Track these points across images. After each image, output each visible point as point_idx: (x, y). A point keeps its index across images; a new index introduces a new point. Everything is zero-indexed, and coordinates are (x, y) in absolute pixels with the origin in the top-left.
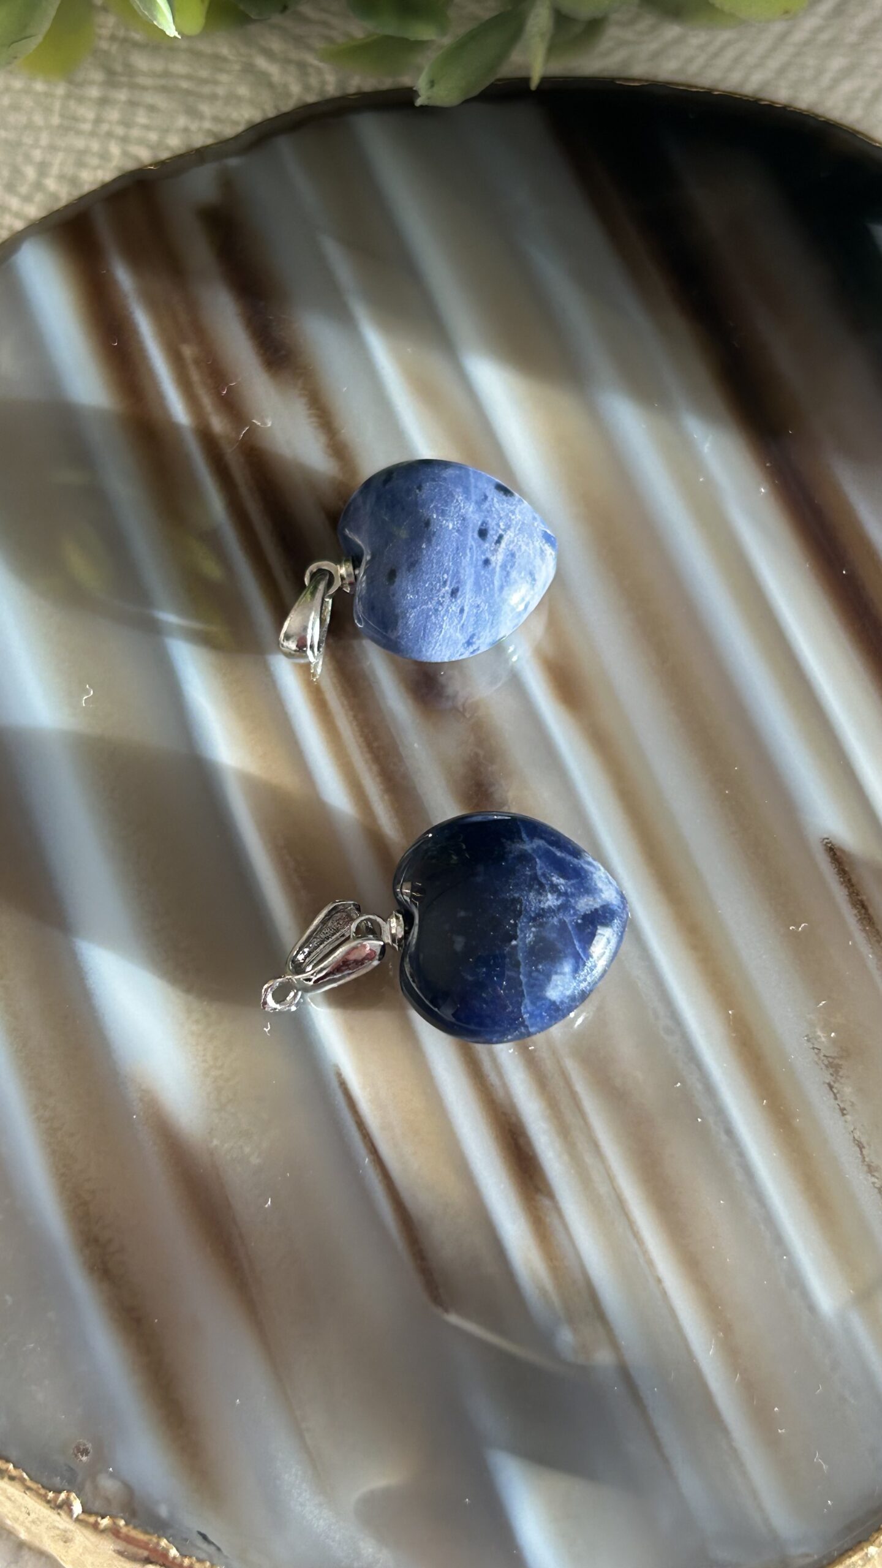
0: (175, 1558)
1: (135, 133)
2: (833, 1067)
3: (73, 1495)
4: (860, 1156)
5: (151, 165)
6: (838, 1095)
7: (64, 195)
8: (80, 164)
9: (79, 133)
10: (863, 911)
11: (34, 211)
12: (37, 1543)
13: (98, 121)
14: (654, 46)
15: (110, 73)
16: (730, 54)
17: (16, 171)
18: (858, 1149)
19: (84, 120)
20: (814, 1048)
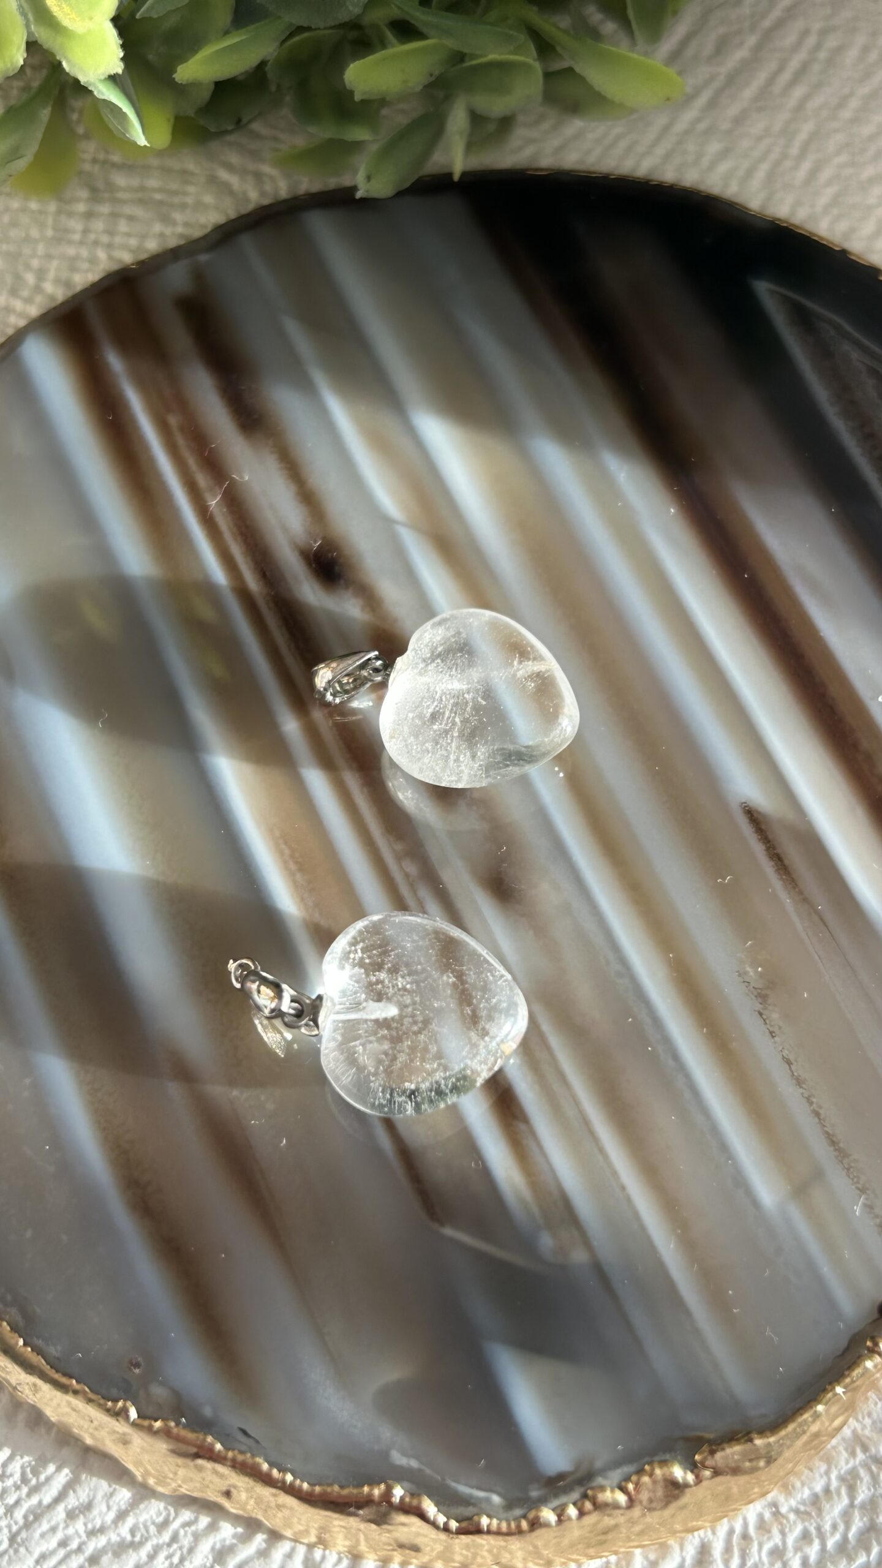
0: (219, 1451)
1: (118, 240)
2: (762, 997)
3: (129, 1404)
4: (789, 1071)
5: (133, 264)
6: (767, 1022)
7: (60, 295)
8: (73, 269)
9: (70, 242)
10: (780, 863)
11: (34, 311)
12: (101, 1447)
13: (86, 231)
14: (556, 142)
15: (94, 190)
16: (623, 144)
17: (18, 277)
18: (787, 1065)
19: (74, 232)
20: (744, 982)
